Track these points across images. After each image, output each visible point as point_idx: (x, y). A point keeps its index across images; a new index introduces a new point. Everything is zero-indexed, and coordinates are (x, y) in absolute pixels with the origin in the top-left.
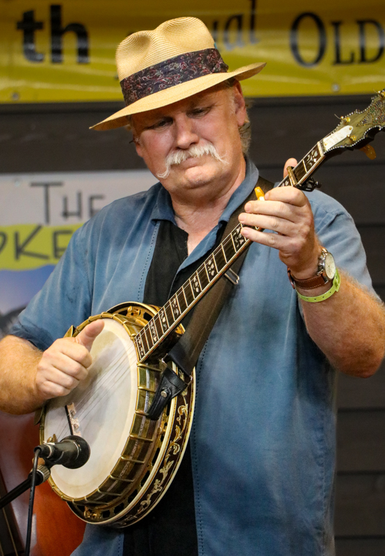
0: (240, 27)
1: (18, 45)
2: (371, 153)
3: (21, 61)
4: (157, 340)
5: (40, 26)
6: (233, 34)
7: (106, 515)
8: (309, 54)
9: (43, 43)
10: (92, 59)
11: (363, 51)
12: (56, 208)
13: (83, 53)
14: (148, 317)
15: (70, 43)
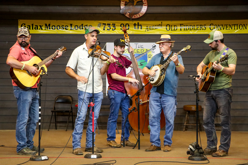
0: (160, 26)
1: (134, 27)
2: (186, 52)
3: (134, 29)
4: (162, 68)
5: (136, 25)
6: (159, 27)
7: (155, 85)
8: (168, 29)
9: (137, 27)
10: (142, 29)
11: (175, 29)
12: (137, 47)
13: (141, 28)
14: (161, 66)
15: (140, 27)
